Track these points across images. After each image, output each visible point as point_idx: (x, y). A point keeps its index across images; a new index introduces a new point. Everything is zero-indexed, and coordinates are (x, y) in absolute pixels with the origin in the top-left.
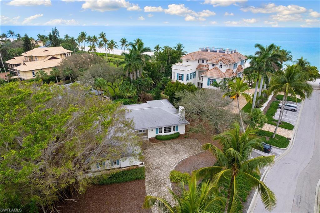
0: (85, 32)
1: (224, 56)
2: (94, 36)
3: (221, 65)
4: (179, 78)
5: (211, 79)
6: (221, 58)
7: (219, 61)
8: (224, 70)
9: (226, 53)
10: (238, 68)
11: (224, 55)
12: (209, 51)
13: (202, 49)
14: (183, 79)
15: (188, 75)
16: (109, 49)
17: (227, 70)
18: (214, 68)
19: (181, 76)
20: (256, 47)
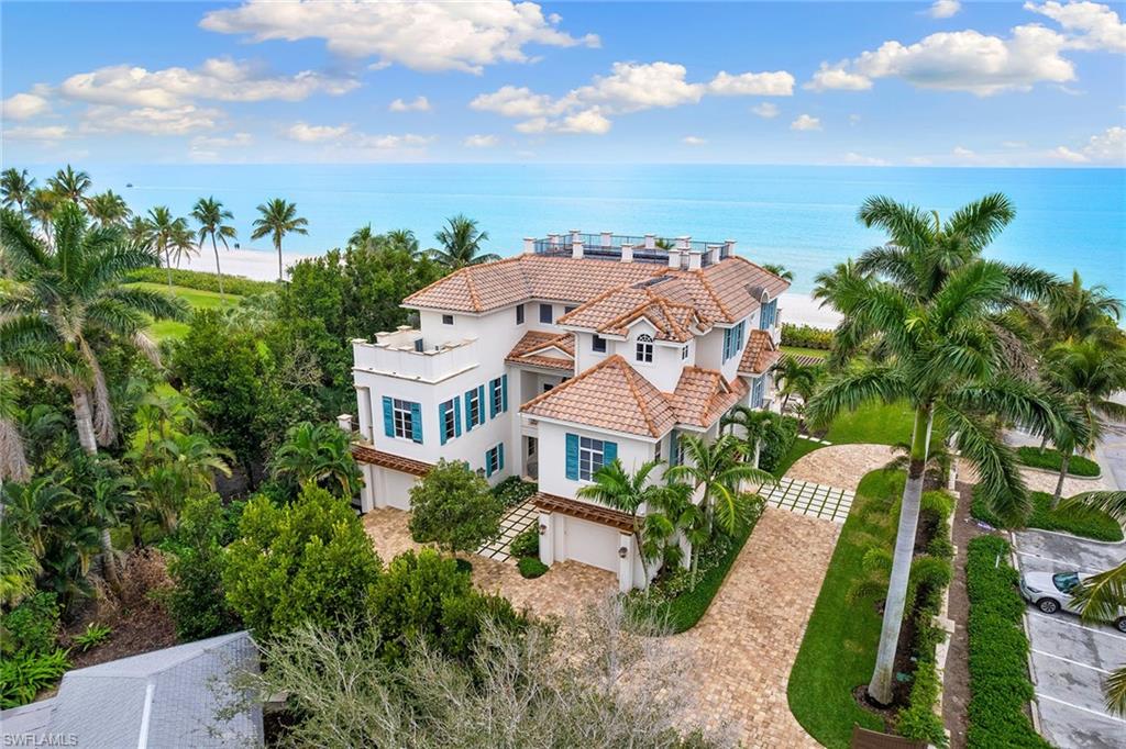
0: (25, 172)
1: (664, 286)
2: (110, 193)
3: (645, 344)
4: (399, 424)
5: (585, 442)
6: (642, 299)
7: (631, 318)
8: (664, 372)
9: (674, 262)
10: (750, 350)
11: (662, 277)
12: (578, 252)
13: (541, 242)
14: (420, 430)
15: (449, 404)
16: (177, 247)
17: (688, 377)
18: (600, 367)
19: (408, 417)
20: (869, 224)
